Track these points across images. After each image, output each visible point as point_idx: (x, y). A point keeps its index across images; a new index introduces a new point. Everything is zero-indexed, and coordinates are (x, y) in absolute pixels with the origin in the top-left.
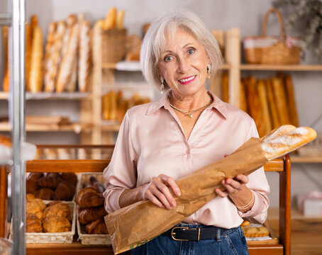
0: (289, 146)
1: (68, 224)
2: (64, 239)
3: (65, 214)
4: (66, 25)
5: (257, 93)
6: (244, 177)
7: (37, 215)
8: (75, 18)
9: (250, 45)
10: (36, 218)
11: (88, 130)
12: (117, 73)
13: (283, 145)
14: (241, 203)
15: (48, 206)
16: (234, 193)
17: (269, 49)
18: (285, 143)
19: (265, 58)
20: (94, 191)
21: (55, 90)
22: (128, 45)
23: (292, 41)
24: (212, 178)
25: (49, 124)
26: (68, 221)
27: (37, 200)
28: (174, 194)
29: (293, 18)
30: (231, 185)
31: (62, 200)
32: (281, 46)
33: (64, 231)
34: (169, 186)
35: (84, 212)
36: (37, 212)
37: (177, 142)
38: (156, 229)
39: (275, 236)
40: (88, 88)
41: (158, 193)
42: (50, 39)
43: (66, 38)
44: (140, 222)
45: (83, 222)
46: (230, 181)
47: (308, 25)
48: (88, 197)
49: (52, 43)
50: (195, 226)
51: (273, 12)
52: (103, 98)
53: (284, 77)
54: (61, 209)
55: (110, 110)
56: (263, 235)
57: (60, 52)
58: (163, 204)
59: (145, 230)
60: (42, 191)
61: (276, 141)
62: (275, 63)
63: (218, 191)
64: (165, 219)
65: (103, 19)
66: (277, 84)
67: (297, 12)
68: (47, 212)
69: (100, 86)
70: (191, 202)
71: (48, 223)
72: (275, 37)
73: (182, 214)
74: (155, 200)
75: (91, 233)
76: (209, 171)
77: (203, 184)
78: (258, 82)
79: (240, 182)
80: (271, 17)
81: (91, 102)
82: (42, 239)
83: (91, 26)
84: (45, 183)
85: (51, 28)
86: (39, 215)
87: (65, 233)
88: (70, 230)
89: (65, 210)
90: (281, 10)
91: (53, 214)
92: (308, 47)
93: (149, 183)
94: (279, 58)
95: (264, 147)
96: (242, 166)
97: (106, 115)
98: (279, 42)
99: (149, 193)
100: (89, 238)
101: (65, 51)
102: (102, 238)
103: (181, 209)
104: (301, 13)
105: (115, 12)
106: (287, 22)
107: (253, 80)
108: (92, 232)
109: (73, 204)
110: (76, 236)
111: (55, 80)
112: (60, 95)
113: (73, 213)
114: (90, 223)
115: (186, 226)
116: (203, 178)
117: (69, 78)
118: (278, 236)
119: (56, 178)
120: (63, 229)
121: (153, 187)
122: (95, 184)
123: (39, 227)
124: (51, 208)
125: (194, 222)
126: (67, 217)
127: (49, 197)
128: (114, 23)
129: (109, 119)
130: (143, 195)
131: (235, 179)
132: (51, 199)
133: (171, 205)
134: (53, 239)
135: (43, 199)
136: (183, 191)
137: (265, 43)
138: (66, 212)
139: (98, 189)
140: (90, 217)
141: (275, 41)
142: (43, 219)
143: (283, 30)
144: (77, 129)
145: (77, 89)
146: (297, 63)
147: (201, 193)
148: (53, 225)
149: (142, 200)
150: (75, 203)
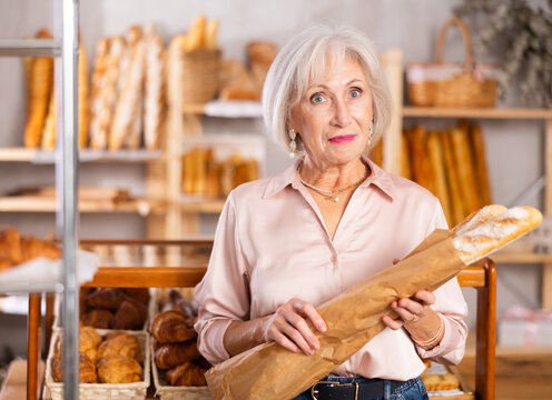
0: (498, 239)
1: (138, 369)
2: (133, 394)
3: (133, 353)
4: (124, 42)
5: (427, 152)
6: (428, 294)
7: (88, 354)
8: (139, 32)
9: (417, 76)
10: (87, 359)
11: (159, 210)
12: (206, 120)
13: (489, 239)
14: (424, 335)
15: (104, 338)
16: (412, 321)
17: (448, 84)
18: (492, 235)
19: (441, 97)
20: (180, 317)
21: (107, 147)
22: (223, 76)
23: (484, 71)
24: (376, 300)
25: (98, 201)
26: (137, 364)
27: (86, 329)
28: (316, 330)
29: (487, 34)
30: (407, 309)
31: (127, 328)
32: (467, 78)
33: (132, 382)
34: (305, 317)
35: (164, 350)
36: (88, 350)
37: (314, 244)
38: (289, 387)
39: (469, 389)
40: (161, 143)
41: (289, 329)
42: (99, 64)
43: (125, 64)
44: (264, 377)
45: (163, 366)
46: (405, 302)
47: (510, 45)
48: (171, 327)
49: (103, 71)
50: (349, 380)
51: (453, 24)
52: (184, 159)
53: (470, 127)
54: (126, 344)
55: (195, 178)
56: (449, 387)
57: (115, 85)
58: (299, 347)
59: (271, 390)
60: (94, 315)
61: (477, 232)
62: (457, 105)
63: (387, 319)
64: (304, 371)
65: (184, 33)
66: (459, 138)
67: (493, 25)
68: (104, 350)
69: (179, 141)
70: (344, 341)
71: (106, 368)
72: (457, 64)
73: (330, 360)
74: (285, 342)
75: (175, 385)
76: (370, 288)
77: (361, 310)
78: (428, 135)
79: (422, 302)
80: (452, 32)
81: (165, 166)
82: (98, 393)
83: (165, 45)
84: (99, 302)
85: (101, 47)
86: (92, 355)
87: (134, 385)
88: (142, 379)
89: (133, 346)
90: (467, 20)
91: (113, 352)
92: (510, 81)
93: (273, 313)
94: (464, 98)
95: (457, 243)
96: (425, 277)
97: (188, 186)
98: (464, 73)
99: (275, 330)
100: (172, 392)
101: (123, 84)
102: (194, 392)
103: (328, 352)
104: (500, 26)
105: (204, 24)
106: (477, 40)
107: (421, 132)
108: (178, 383)
109: (144, 336)
110: (151, 389)
111: (108, 129)
112: (115, 154)
113: (144, 349)
114: (173, 367)
115: (335, 380)
116: (360, 299)
117: (129, 127)
118: (474, 388)
119: (117, 294)
120: (130, 378)
121: (281, 320)
122: (178, 302)
123: (91, 375)
124: (110, 342)
125: (348, 373)
126: (135, 357)
127: (106, 324)
128: (203, 41)
129: (193, 192)
130: (266, 333)
131: (413, 298)
132: (110, 327)
133: (312, 347)
134: (114, 393)
135: (96, 326)
136: (330, 324)
137: (442, 74)
138: (134, 349)
139: (184, 311)
140: (173, 359)
141: (457, 70)
142: (98, 361)
143: (471, 53)
144: (144, 208)
145: (142, 144)
146: (492, 105)
147: (359, 324)
148: (114, 371)
149: (264, 342)
150: (148, 334)
